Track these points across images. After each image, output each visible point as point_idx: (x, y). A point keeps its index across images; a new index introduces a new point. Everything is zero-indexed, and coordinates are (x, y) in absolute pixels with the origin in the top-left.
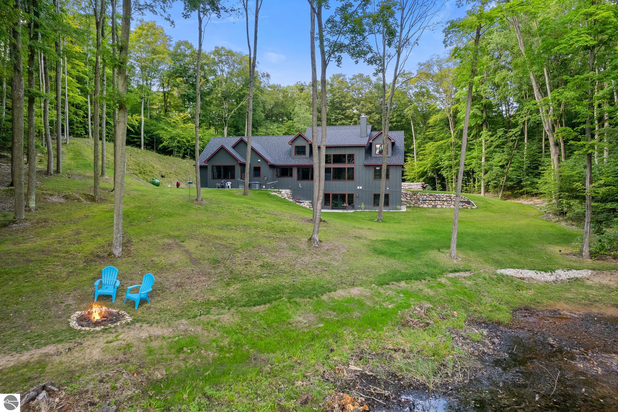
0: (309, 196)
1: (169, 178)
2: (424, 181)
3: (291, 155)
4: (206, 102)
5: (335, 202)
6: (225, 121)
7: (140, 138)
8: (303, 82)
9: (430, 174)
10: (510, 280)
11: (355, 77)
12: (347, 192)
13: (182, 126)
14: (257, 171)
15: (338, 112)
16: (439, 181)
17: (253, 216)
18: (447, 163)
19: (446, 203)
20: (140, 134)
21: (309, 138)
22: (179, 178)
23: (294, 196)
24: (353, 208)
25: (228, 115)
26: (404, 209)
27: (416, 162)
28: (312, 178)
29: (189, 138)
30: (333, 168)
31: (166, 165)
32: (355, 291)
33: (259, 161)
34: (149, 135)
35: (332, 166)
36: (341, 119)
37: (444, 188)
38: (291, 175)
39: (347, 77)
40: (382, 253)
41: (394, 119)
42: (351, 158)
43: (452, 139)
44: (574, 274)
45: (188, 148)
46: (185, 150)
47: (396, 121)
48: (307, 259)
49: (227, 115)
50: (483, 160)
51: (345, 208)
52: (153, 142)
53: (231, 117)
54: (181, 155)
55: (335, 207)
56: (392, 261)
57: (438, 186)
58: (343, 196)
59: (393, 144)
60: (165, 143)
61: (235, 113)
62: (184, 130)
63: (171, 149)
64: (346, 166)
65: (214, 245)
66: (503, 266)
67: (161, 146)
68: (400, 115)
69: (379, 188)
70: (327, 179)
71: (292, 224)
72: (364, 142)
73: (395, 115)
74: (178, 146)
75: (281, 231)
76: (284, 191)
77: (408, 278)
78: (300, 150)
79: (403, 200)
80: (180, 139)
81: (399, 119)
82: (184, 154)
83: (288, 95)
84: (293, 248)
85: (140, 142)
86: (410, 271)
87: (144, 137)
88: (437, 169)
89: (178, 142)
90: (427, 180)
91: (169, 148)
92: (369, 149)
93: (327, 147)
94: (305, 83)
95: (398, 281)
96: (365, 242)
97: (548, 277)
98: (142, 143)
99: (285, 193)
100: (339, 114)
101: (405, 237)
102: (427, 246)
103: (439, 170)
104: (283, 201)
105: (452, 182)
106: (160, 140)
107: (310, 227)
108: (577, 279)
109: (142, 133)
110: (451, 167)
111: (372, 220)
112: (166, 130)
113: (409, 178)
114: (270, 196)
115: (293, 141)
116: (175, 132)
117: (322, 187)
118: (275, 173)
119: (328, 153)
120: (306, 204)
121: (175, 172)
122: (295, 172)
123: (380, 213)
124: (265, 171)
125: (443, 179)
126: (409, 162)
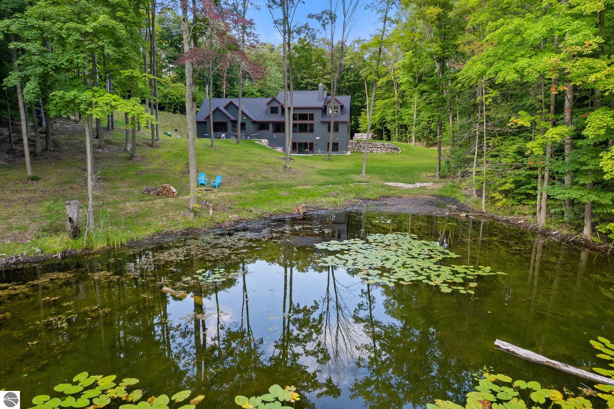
0: (282, 144)
2: (374, 132)
3: (267, 114)
5: (300, 149)
8: (273, 43)
9: (378, 127)
10: (389, 186)
12: (308, 141)
13: (173, 85)
14: (243, 125)
15: (304, 71)
16: (386, 133)
17: (249, 156)
18: (390, 118)
19: (379, 149)
21: (282, 101)
23: (270, 144)
24: (313, 152)
26: (349, 153)
27: (368, 117)
28: (284, 131)
29: (179, 96)
30: (299, 124)
32: (307, 187)
33: (245, 118)
35: (298, 122)
36: (306, 78)
37: (389, 139)
38: (268, 129)
40: (323, 174)
41: (352, 79)
42: (312, 117)
43: (395, 99)
44: (423, 185)
45: (177, 104)
46: (175, 106)
47: (353, 81)
48: (283, 176)
50: (415, 117)
51: (307, 153)
54: (172, 110)
55: (300, 152)
56: (328, 178)
57: (385, 136)
58: (305, 145)
59: (342, 106)
62: (174, 89)
63: (164, 105)
64: (308, 122)
65: (235, 169)
66: (389, 181)
68: (356, 75)
69: (329, 138)
70: (294, 132)
71: (273, 160)
72: (321, 104)
73: (353, 75)
74: (169, 103)
75: (268, 163)
76: (263, 141)
77: (333, 184)
78: (274, 110)
79: (349, 147)
80: (171, 97)
81: (356, 79)
82: (175, 110)
84: (276, 171)
86: (337, 181)
88: (383, 122)
89: (169, 99)
90: (376, 132)
92: (324, 110)
93: (294, 108)
95: (328, 184)
96: (316, 170)
97: (410, 186)
99: (265, 142)
100: (305, 73)
101: (341, 168)
102: (352, 172)
103: (385, 123)
104: (263, 147)
105: (395, 133)
107: (284, 162)
108: (424, 187)
110: (394, 121)
111: (324, 160)
113: (362, 130)
114: (254, 144)
115: (269, 103)
116: (167, 91)
117: (291, 138)
118: (256, 127)
119: (295, 113)
120: (280, 149)
122: (271, 126)
123: (329, 156)
124: (249, 126)
125: (388, 131)
126: (363, 116)
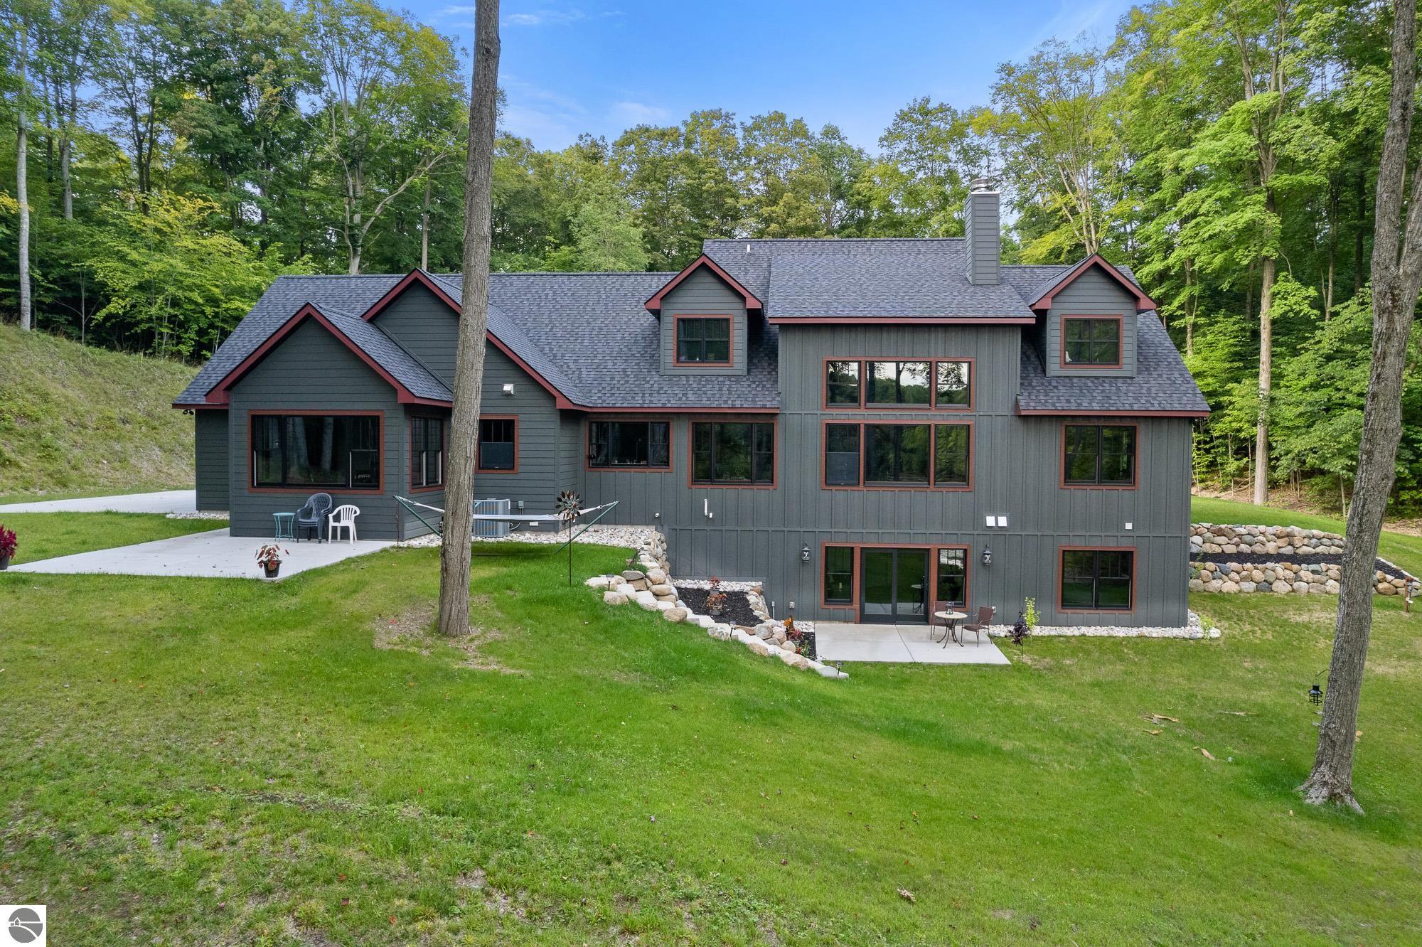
1: (118, 439)
3: (655, 363)
4: (290, 174)
6: (353, 238)
7: (17, 284)
8: (597, 137)
11: (758, 124)
12: (934, 543)
14: (496, 434)
19: (1306, 574)
20: (15, 269)
22: (164, 440)
23: (674, 557)
25: (364, 219)
30: (867, 426)
31: (110, 387)
33: (508, 388)
34: (55, 273)
35: (864, 415)
38: (663, 459)
39: (736, 121)
45: (212, 326)
46: (202, 332)
49: (357, 218)
52: (76, 301)
53: (374, 226)
54: (185, 349)
58: (914, 562)
60: (115, 307)
61: (386, 211)
62: (199, 259)
63: (144, 326)
64: (931, 416)
67: (102, 313)
70: (835, 476)
74: (172, 319)
78: (702, 340)
80: (180, 293)
82: (200, 347)
83: (553, 171)
85: (18, 296)
87: (32, 279)
91: (138, 323)
92: (1032, 339)
94: (603, 138)
98: (26, 302)
106: (100, 295)
109: (25, 263)
112: (122, 258)
115: (665, 297)
116: (160, 266)
118: (584, 449)
121: (149, 414)
122: (681, 443)
124: (538, 438)
